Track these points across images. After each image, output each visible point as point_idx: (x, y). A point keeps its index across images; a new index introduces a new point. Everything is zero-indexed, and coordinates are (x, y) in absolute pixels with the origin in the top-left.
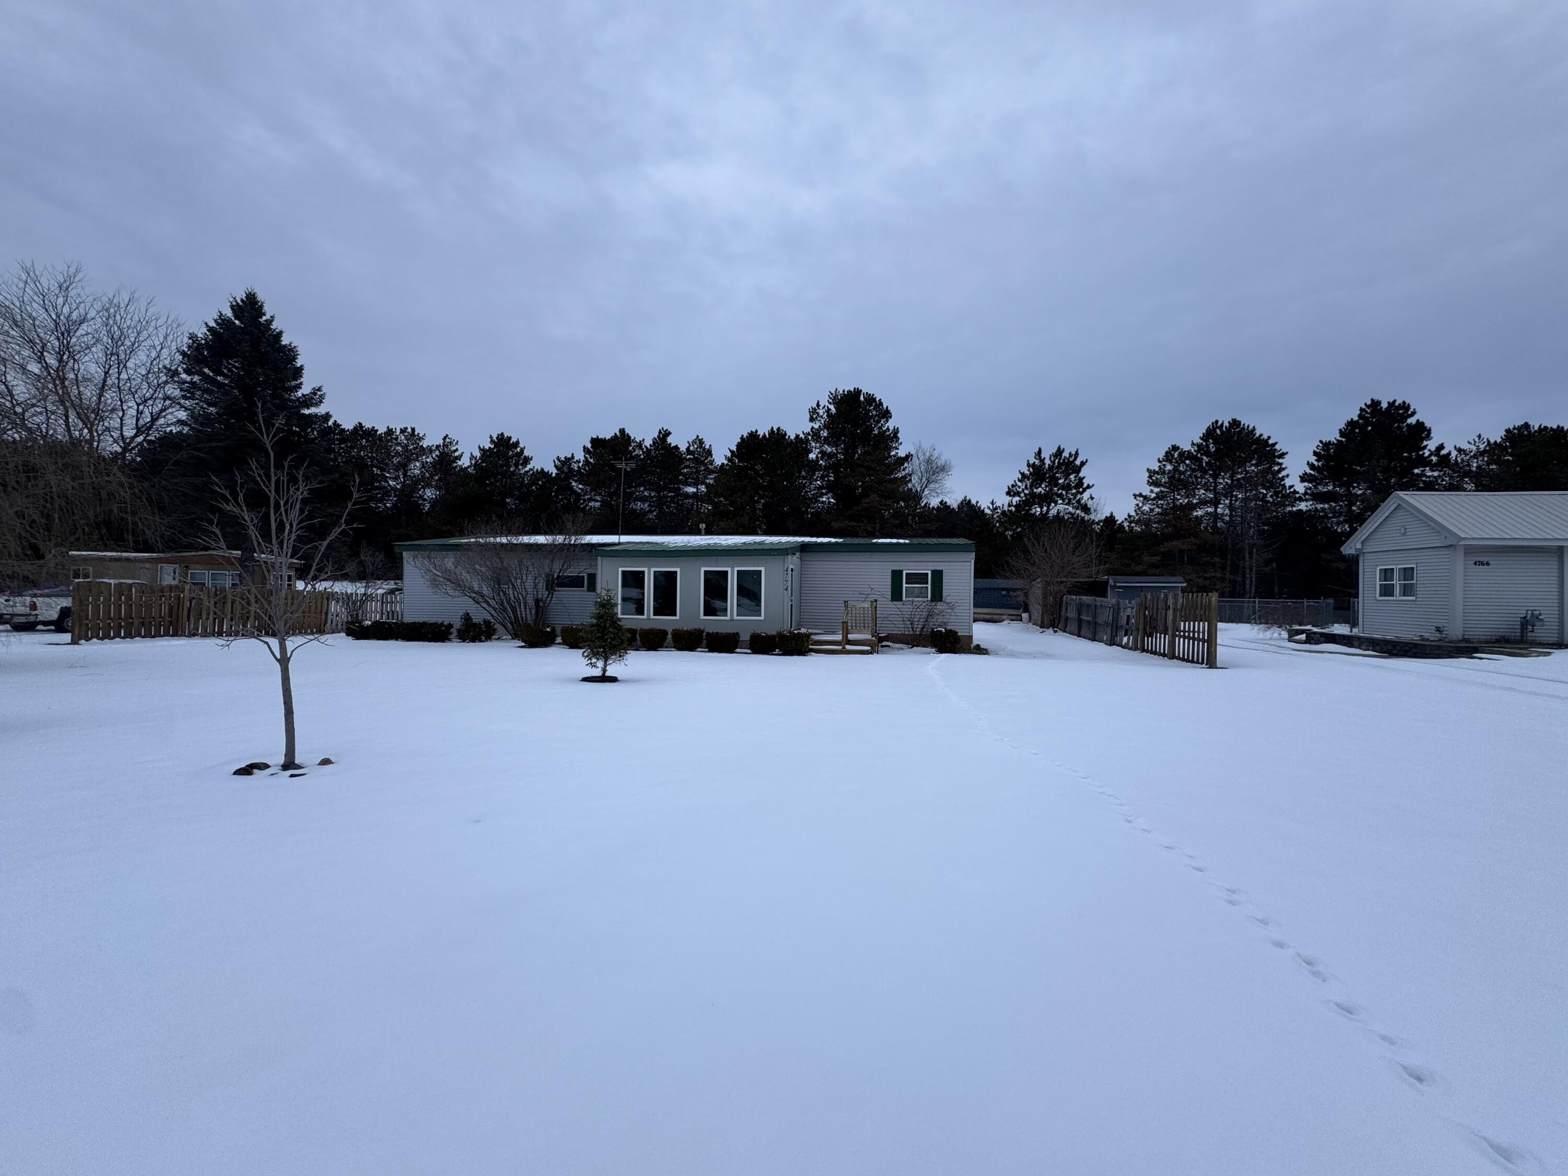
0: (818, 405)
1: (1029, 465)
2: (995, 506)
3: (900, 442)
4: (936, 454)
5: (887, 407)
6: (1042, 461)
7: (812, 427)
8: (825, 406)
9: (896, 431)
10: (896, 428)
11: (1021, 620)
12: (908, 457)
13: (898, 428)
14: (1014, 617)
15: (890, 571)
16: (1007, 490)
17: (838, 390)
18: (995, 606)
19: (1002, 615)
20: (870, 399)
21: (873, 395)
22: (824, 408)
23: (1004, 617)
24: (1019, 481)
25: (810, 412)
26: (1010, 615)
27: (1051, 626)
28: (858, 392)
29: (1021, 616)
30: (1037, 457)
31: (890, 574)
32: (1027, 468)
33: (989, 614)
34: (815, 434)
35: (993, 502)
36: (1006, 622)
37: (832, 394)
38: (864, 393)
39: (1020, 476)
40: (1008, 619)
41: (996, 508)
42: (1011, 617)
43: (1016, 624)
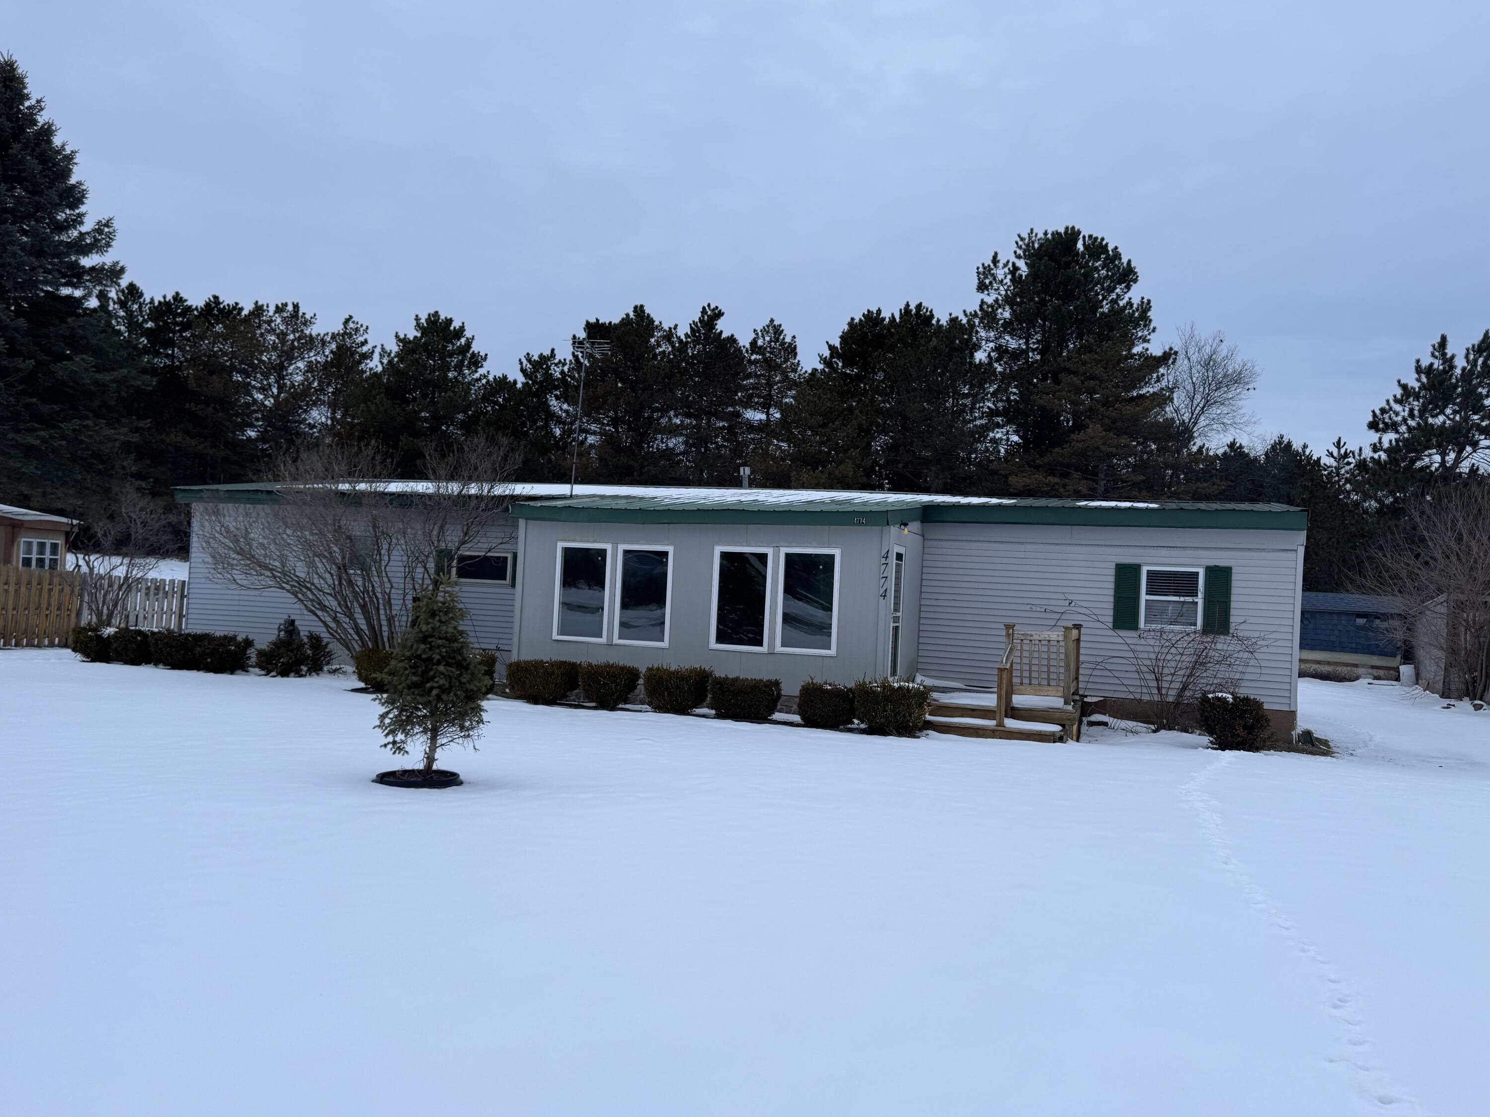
0: (995, 260)
1: (1418, 370)
2: (1343, 451)
3: (1151, 327)
4: (1224, 350)
5: (1129, 262)
6: (1449, 362)
7: (982, 300)
8: (1008, 262)
9: (1146, 307)
10: (1145, 300)
11: (1397, 679)
12: (1167, 357)
13: (1149, 301)
14: (1381, 673)
15: (1113, 566)
16: (1370, 418)
17: (1035, 232)
18: (1343, 649)
19: (1356, 666)
20: (1097, 248)
22: (1005, 265)
23: (1361, 671)
24: (1396, 401)
25: (978, 273)
26: (1373, 667)
27: (1467, 695)
28: (1072, 235)
29: (1397, 670)
30: (1437, 354)
31: (1113, 572)
32: (1416, 376)
33: (1329, 663)
34: (987, 315)
35: (1339, 442)
36: (1363, 682)
38: (1084, 237)
39: (1399, 392)
40: (1367, 675)
41: (1346, 455)
42: (1375, 672)
43: (1387, 688)
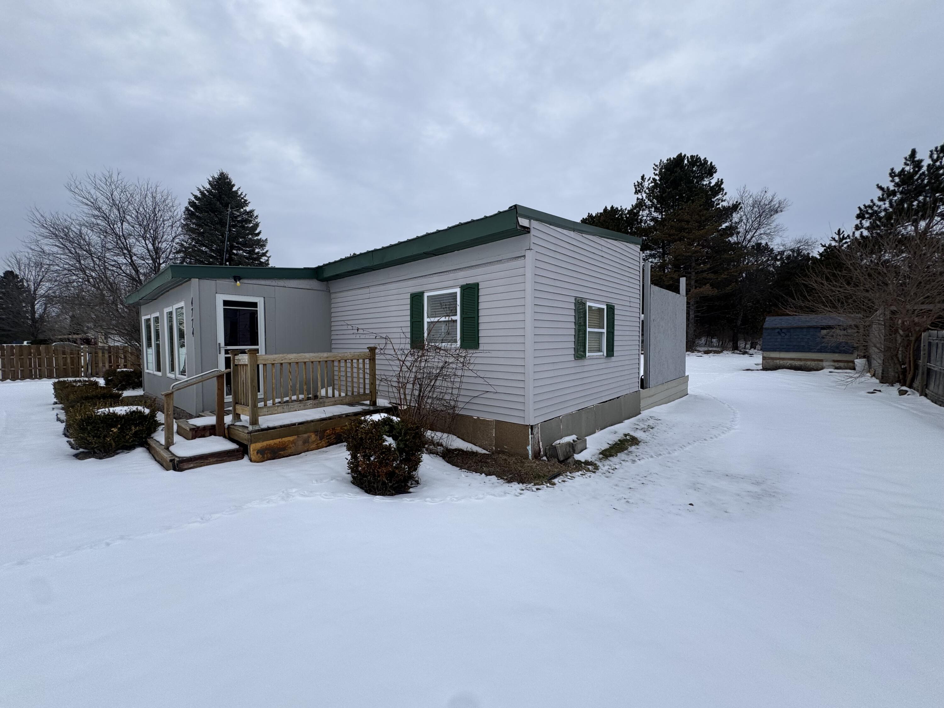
0: (643, 178)
2: (841, 236)
4: (769, 196)
5: (711, 163)
6: (918, 164)
8: (650, 178)
9: (719, 184)
10: (720, 180)
11: (854, 369)
12: (735, 207)
13: (722, 180)
14: (841, 364)
15: (409, 296)
16: (858, 212)
18: (810, 350)
19: (821, 361)
21: (697, 156)
22: (649, 180)
23: (825, 364)
24: (880, 199)
25: (635, 186)
26: (834, 361)
27: (899, 381)
29: (853, 362)
30: (908, 162)
31: (408, 301)
32: (891, 179)
33: (800, 360)
35: (839, 231)
36: (826, 371)
37: (656, 166)
38: (688, 157)
39: (879, 193)
40: (829, 367)
42: (836, 364)
43: (841, 375)
